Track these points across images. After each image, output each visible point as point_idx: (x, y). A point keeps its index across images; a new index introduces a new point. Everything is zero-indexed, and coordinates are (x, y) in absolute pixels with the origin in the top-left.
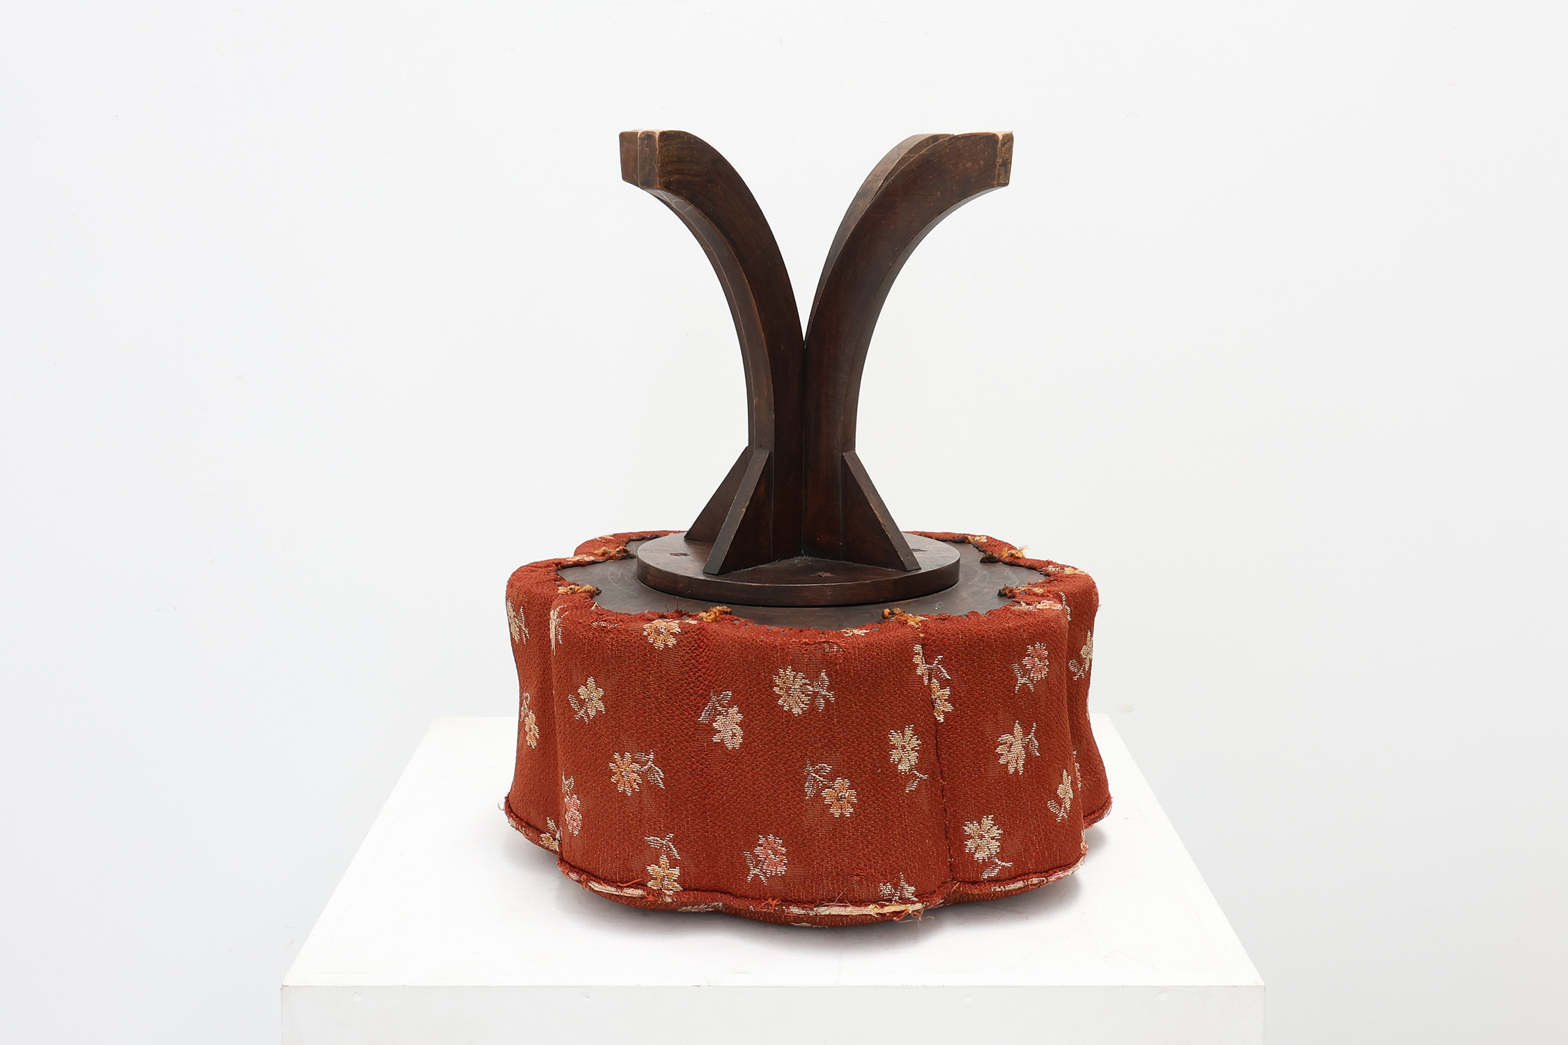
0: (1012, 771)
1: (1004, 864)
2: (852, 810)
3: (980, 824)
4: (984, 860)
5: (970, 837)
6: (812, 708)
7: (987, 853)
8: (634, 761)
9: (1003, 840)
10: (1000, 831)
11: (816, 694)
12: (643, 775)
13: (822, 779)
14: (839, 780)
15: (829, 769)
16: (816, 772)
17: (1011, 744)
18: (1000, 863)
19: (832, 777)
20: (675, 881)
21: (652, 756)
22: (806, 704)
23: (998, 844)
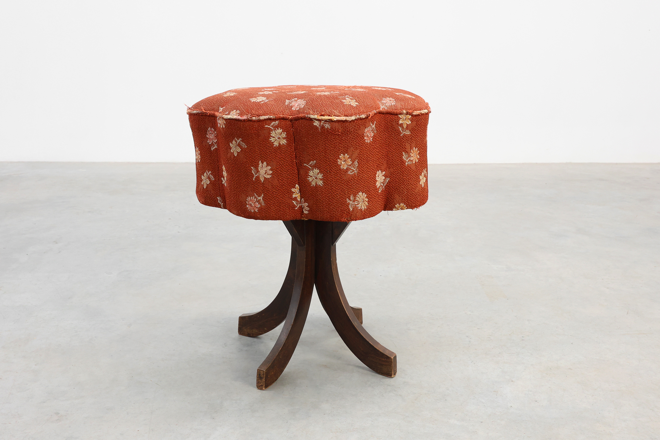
0: (265, 163)
1: (269, 127)
2: (340, 156)
3: (280, 144)
4: (278, 129)
5: (284, 138)
6: (355, 196)
7: (277, 132)
8: (412, 161)
9: (269, 136)
10: (271, 140)
11: (354, 201)
12: (409, 156)
13: (352, 168)
14: (345, 168)
15: (349, 173)
16: (353, 171)
17: (265, 174)
18: (271, 127)
19: (348, 169)
20: (401, 118)
21: (407, 164)
22: (357, 197)
23: (272, 135)
